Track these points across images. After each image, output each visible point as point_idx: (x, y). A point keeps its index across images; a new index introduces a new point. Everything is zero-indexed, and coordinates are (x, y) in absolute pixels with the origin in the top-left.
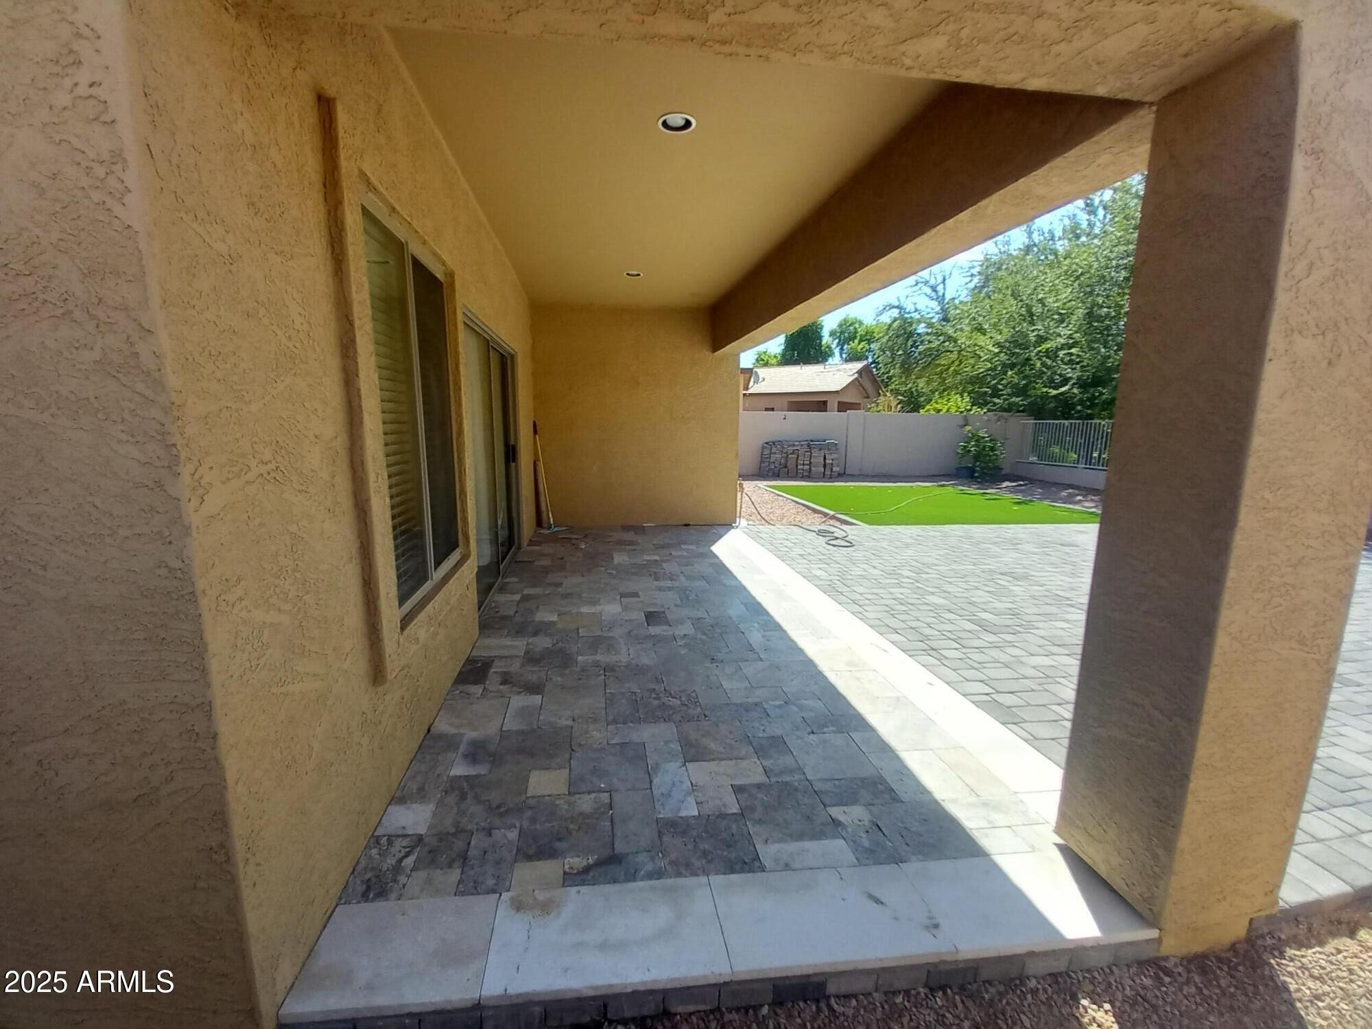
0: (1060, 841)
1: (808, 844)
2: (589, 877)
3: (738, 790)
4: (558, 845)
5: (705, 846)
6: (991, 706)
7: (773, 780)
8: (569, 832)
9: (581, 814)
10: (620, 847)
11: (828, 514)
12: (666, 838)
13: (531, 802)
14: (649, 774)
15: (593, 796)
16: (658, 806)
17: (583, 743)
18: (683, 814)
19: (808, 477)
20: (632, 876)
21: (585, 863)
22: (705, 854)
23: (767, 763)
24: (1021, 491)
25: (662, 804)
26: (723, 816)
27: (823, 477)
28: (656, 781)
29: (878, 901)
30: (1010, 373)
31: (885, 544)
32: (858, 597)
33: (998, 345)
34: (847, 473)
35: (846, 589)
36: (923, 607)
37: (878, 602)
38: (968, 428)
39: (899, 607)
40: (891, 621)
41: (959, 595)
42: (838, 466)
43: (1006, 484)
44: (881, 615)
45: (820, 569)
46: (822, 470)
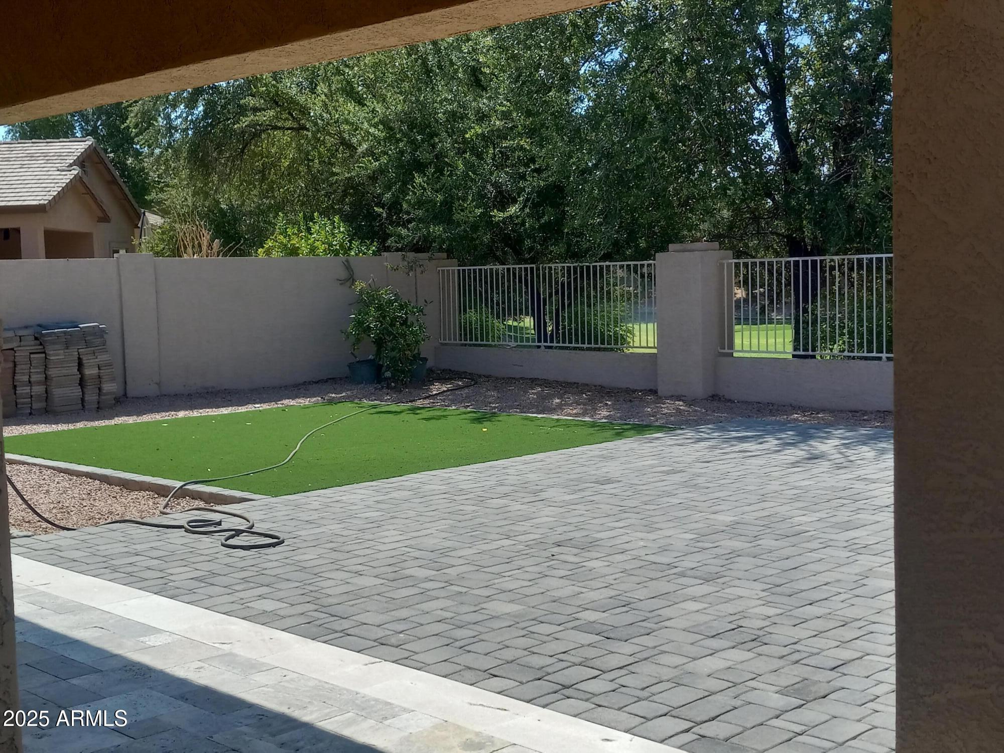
11: (169, 489)
19: (45, 411)
27: (82, 409)
30: (419, 180)
31: (336, 528)
32: (380, 633)
33: (385, 123)
34: (130, 394)
35: (346, 624)
36: (496, 624)
37: (419, 632)
38: (360, 285)
39: (459, 633)
40: (467, 659)
41: (528, 591)
42: (113, 380)
43: (437, 387)
44: (445, 653)
45: (261, 597)
46: (77, 391)
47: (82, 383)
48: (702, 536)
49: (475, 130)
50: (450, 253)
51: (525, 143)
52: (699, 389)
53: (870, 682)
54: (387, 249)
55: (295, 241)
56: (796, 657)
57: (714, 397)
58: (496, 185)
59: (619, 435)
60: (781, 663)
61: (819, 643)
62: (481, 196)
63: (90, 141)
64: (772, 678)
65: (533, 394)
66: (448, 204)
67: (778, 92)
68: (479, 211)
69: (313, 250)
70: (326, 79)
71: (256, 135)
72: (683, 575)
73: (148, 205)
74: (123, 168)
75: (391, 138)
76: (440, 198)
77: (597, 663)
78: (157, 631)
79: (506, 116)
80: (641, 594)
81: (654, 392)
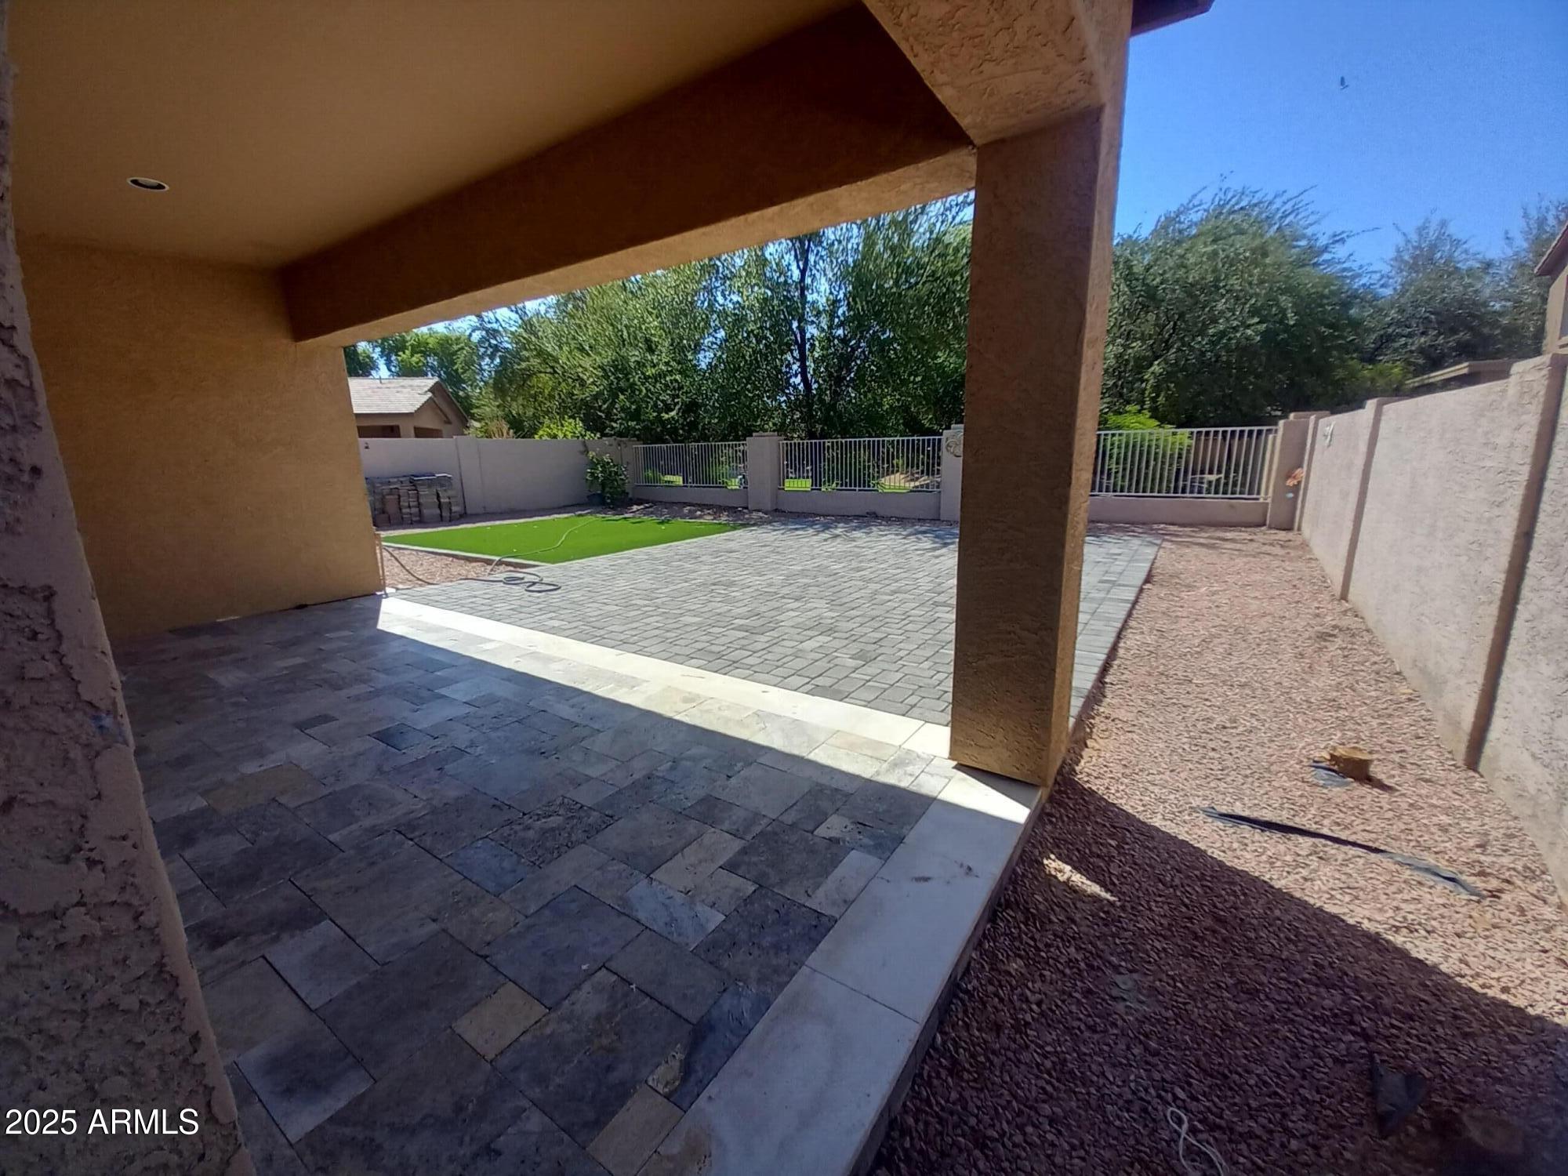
0: (954, 763)
1: (839, 872)
2: (700, 1074)
3: (731, 867)
4: (614, 1077)
5: (767, 941)
6: (818, 691)
7: (749, 837)
8: (610, 1050)
9: (598, 1018)
10: (693, 1014)
11: (493, 561)
12: (726, 963)
13: (503, 1062)
14: (624, 914)
15: (587, 987)
16: (675, 937)
17: (489, 938)
18: (712, 927)
19: (421, 521)
20: (743, 1031)
21: (676, 1064)
22: (777, 947)
23: (726, 826)
24: (652, 513)
25: (679, 935)
26: (748, 901)
27: (441, 520)
28: (642, 916)
29: (926, 879)
30: (622, 397)
31: (590, 580)
32: (622, 637)
33: (602, 367)
34: (469, 512)
35: (602, 632)
36: (689, 629)
37: (645, 635)
38: (591, 454)
39: (669, 635)
40: (676, 649)
41: (703, 610)
42: (457, 505)
43: (635, 508)
44: (662, 647)
45: (551, 619)
46: (438, 511)
47: (440, 506)
48: (788, 577)
49: (650, 372)
50: (639, 438)
51: (678, 377)
52: (769, 507)
53: (895, 650)
54: (606, 435)
55: (555, 431)
56: (853, 638)
57: (776, 510)
58: (662, 401)
59: (734, 529)
60: (847, 641)
61: (864, 630)
62: (655, 405)
63: (436, 379)
64: (845, 650)
65: (686, 510)
66: (638, 410)
67: (803, 359)
68: (655, 414)
69: (565, 436)
70: (567, 343)
71: (530, 376)
72: (783, 597)
73: (473, 417)
74: (458, 397)
75: (606, 377)
76: (634, 407)
77: (750, 647)
78: (490, 641)
79: (667, 364)
80: (764, 609)
81: (747, 508)
